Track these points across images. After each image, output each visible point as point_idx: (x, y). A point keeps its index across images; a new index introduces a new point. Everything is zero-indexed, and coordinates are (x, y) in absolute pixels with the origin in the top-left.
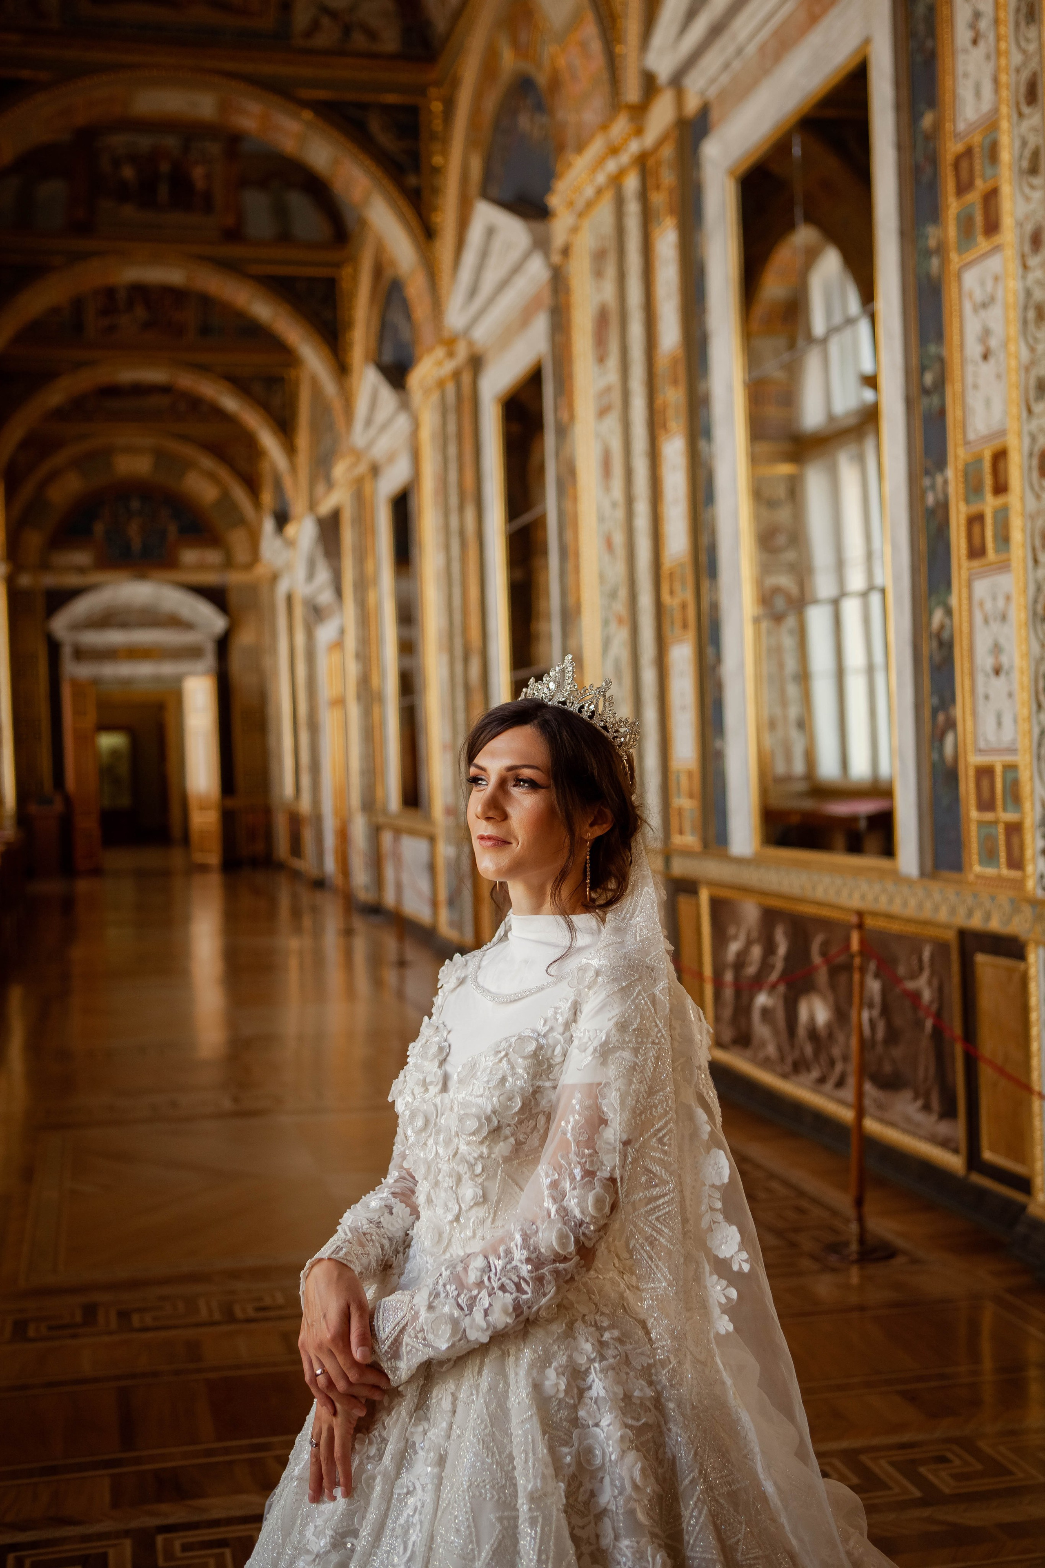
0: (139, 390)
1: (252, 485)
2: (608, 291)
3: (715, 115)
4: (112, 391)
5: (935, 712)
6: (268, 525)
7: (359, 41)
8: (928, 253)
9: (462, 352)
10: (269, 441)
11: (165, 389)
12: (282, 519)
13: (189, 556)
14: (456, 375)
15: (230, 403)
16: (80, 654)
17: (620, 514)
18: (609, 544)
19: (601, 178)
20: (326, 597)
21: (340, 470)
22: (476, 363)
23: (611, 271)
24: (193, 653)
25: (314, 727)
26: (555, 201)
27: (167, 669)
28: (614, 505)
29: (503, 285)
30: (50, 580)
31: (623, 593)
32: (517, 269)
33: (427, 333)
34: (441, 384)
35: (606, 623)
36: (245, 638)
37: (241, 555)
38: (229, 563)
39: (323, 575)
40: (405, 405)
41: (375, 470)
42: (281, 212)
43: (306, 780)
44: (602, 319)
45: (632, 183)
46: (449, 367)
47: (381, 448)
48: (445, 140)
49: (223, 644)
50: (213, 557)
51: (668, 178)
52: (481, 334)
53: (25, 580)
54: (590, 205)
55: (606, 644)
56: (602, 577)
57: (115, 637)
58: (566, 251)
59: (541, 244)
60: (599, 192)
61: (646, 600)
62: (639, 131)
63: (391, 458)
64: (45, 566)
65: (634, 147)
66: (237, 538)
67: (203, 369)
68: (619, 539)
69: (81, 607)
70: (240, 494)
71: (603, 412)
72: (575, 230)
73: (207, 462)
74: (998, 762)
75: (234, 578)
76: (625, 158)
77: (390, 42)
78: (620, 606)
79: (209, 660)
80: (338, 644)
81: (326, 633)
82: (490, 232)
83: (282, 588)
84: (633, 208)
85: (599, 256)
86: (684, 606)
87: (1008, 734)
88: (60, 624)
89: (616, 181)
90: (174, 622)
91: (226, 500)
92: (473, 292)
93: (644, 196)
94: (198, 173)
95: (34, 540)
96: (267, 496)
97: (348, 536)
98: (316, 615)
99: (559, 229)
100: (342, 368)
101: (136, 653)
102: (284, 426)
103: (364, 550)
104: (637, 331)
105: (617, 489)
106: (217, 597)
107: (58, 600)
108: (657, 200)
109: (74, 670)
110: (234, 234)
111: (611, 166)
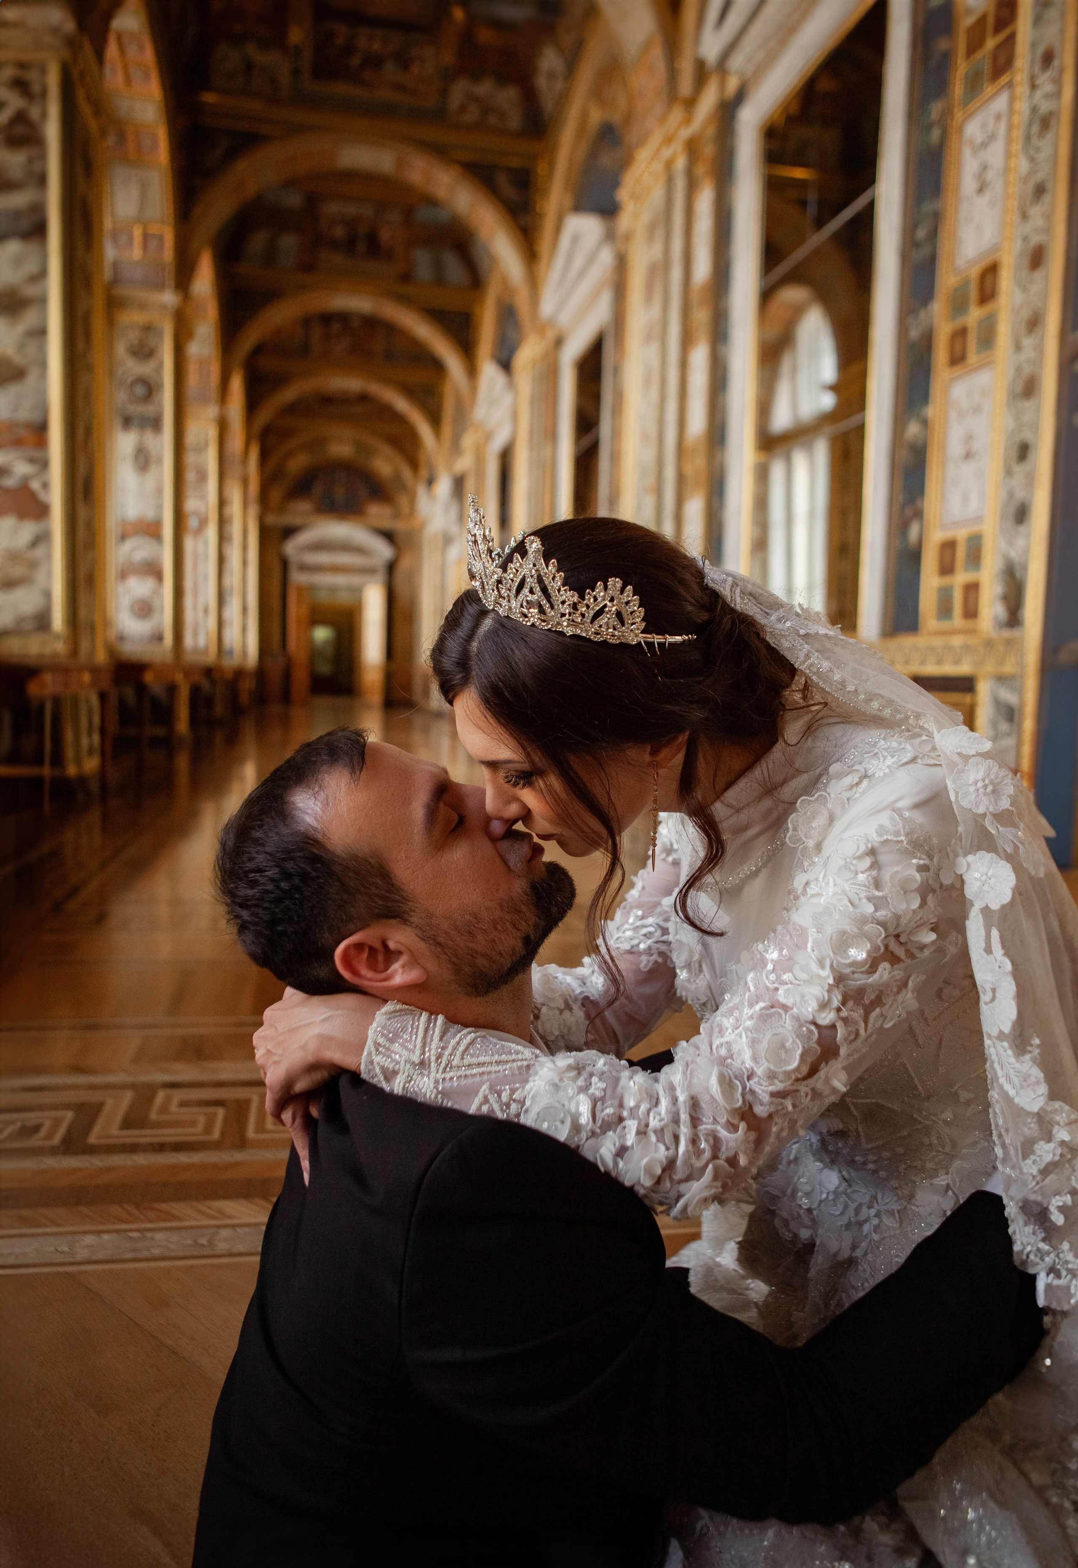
0: (344, 398)
2: (657, 251)
3: (749, 88)
5: (903, 507)
6: (421, 488)
7: (493, 120)
8: (929, 127)
9: (550, 335)
10: (424, 430)
12: (430, 482)
13: (373, 509)
14: (546, 355)
15: (402, 405)
16: (303, 567)
17: (655, 412)
18: (645, 437)
19: (656, 167)
20: (454, 529)
21: (468, 441)
22: (559, 342)
23: (660, 233)
24: (370, 571)
26: (623, 195)
27: (354, 580)
28: (651, 404)
29: (582, 273)
30: (284, 520)
31: (653, 470)
32: (591, 258)
33: (526, 326)
34: (535, 362)
36: (405, 564)
37: (404, 508)
38: (397, 515)
39: (454, 513)
40: (511, 384)
41: (488, 437)
42: (438, 265)
44: (651, 273)
45: (680, 163)
46: (540, 348)
47: (494, 419)
49: (391, 568)
50: (387, 510)
51: (708, 150)
52: (564, 318)
53: (270, 519)
54: (646, 191)
56: (638, 462)
57: (323, 558)
58: (628, 236)
59: (610, 236)
60: (654, 178)
61: (670, 473)
62: (688, 120)
63: (499, 424)
64: (281, 510)
65: (685, 133)
66: (403, 501)
67: (386, 380)
68: (653, 431)
69: (303, 538)
70: (406, 472)
71: (647, 341)
72: (636, 214)
73: (386, 450)
74: (961, 535)
75: (399, 526)
76: (675, 145)
77: (515, 121)
78: (651, 480)
79: (381, 576)
82: (576, 239)
83: (428, 530)
84: (680, 183)
85: (651, 229)
86: (698, 472)
87: (973, 507)
88: (291, 548)
89: (669, 165)
90: (360, 550)
91: (397, 477)
93: (689, 172)
94: (385, 235)
95: (276, 494)
96: (424, 473)
97: (470, 485)
98: (447, 540)
99: (624, 221)
100: (472, 371)
101: (336, 569)
102: (435, 420)
103: (479, 491)
104: (676, 273)
105: (654, 394)
106: (389, 536)
107: (289, 532)
108: (700, 170)
109: (298, 578)
110: (407, 277)
111: (666, 153)
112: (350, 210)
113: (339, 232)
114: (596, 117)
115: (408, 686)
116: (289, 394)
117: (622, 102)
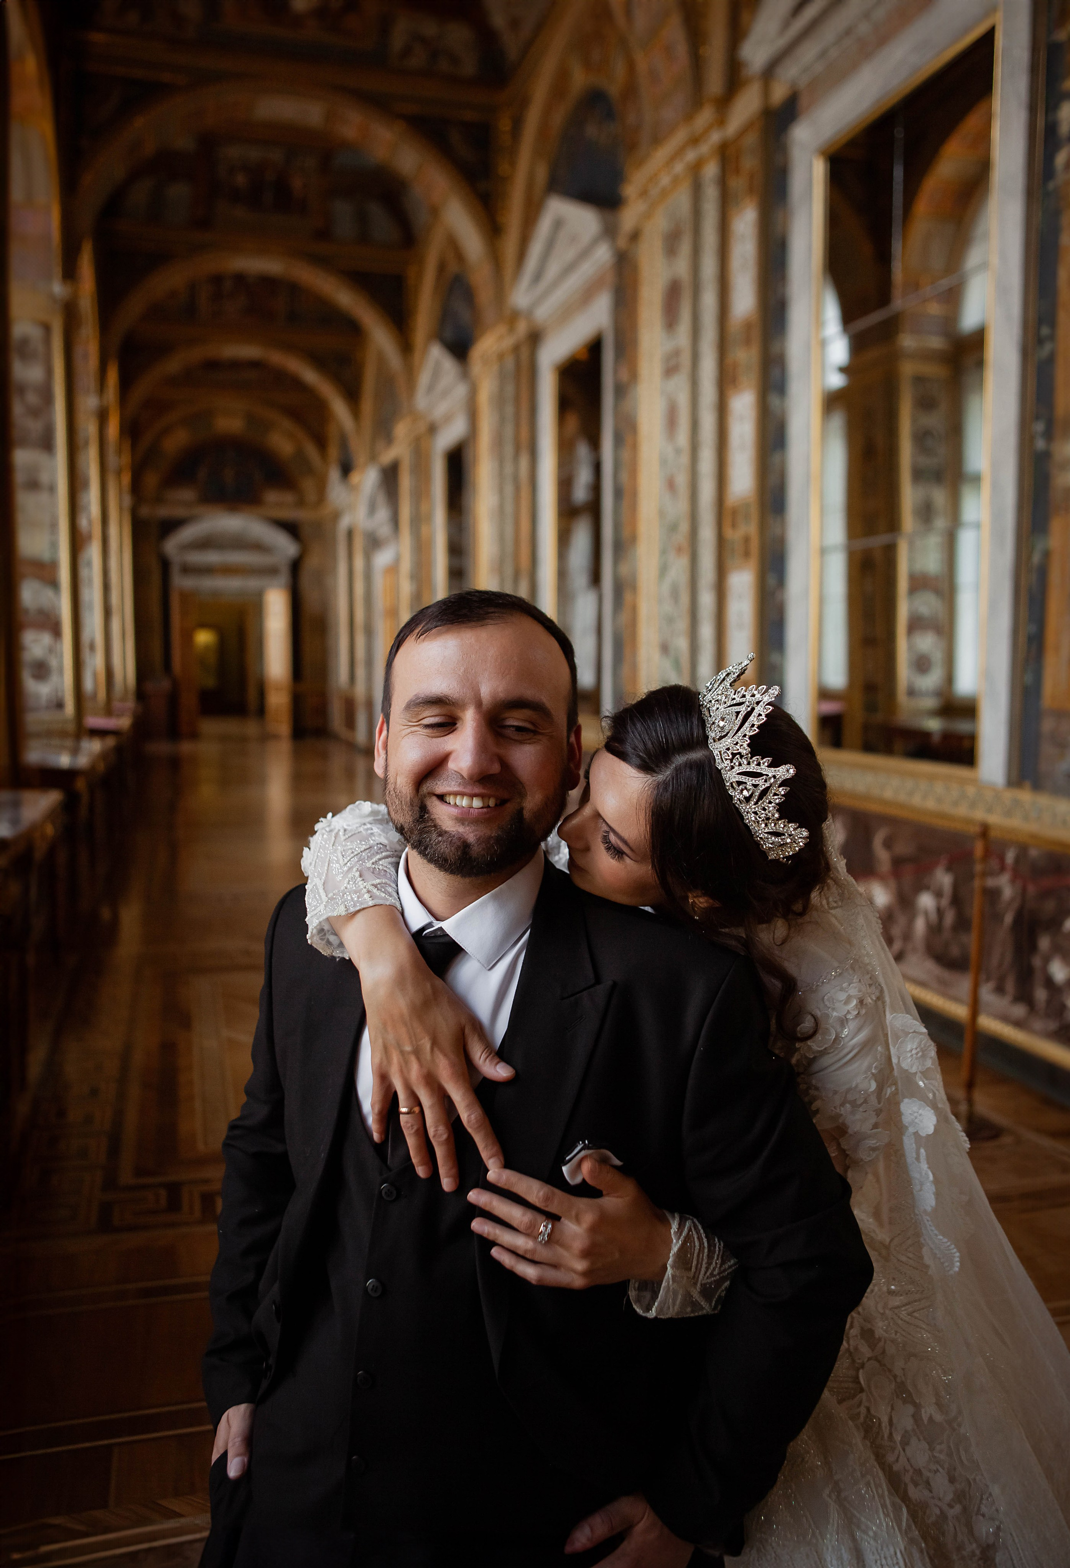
0: (236, 365)
1: (321, 442)
2: (682, 267)
3: (803, 101)
4: (213, 365)
6: (334, 474)
7: (443, 65)
9: (522, 328)
10: (339, 408)
11: (255, 365)
12: (346, 469)
13: (272, 496)
14: (516, 349)
15: (310, 376)
16: (187, 570)
17: (685, 459)
18: (671, 485)
19: (679, 167)
20: (385, 530)
21: (402, 430)
22: (535, 338)
23: (685, 248)
24: (271, 571)
25: (369, 632)
26: (630, 190)
27: (252, 583)
28: (678, 451)
29: (569, 269)
30: (164, 512)
31: (684, 527)
32: (584, 254)
33: (489, 313)
34: (501, 357)
35: (664, 552)
36: (312, 562)
37: (311, 496)
38: (301, 503)
39: (383, 514)
40: (465, 375)
41: (433, 429)
42: (362, 219)
43: (360, 672)
44: (673, 293)
45: (711, 170)
46: (508, 342)
47: (440, 410)
48: (513, 152)
49: (296, 567)
50: (288, 497)
51: (750, 163)
52: (542, 313)
53: (145, 511)
54: (665, 194)
55: (663, 570)
56: (662, 514)
57: (212, 557)
58: (635, 236)
59: (610, 231)
60: (676, 181)
61: (707, 534)
62: (721, 121)
63: (448, 418)
64: (159, 500)
65: (715, 137)
66: (308, 485)
67: (289, 348)
68: (682, 480)
69: (187, 533)
70: (311, 451)
71: (670, 371)
72: (648, 215)
73: (287, 424)
75: (305, 517)
76: (705, 148)
77: (469, 67)
78: (680, 538)
79: (284, 578)
80: (393, 569)
81: (383, 558)
82: (558, 224)
83: (345, 522)
84: (711, 193)
85: (670, 238)
86: (747, 540)
88: (172, 545)
89: (696, 169)
90: (258, 547)
91: (300, 455)
92: (538, 277)
93: (723, 183)
94: (297, 183)
95: (151, 480)
96: (333, 452)
97: (406, 482)
98: (374, 543)
99: (629, 217)
100: (406, 347)
101: (229, 570)
102: (352, 395)
103: (421, 493)
104: (709, 300)
105: (683, 437)
106: (292, 529)
107: (170, 526)
108: (737, 183)
109: (181, 582)
110: (324, 234)
111: (691, 156)
112: (254, 154)
113: (241, 179)
114: (579, 80)
115: (322, 710)
116: (173, 365)
117: (619, 69)
